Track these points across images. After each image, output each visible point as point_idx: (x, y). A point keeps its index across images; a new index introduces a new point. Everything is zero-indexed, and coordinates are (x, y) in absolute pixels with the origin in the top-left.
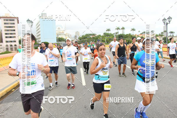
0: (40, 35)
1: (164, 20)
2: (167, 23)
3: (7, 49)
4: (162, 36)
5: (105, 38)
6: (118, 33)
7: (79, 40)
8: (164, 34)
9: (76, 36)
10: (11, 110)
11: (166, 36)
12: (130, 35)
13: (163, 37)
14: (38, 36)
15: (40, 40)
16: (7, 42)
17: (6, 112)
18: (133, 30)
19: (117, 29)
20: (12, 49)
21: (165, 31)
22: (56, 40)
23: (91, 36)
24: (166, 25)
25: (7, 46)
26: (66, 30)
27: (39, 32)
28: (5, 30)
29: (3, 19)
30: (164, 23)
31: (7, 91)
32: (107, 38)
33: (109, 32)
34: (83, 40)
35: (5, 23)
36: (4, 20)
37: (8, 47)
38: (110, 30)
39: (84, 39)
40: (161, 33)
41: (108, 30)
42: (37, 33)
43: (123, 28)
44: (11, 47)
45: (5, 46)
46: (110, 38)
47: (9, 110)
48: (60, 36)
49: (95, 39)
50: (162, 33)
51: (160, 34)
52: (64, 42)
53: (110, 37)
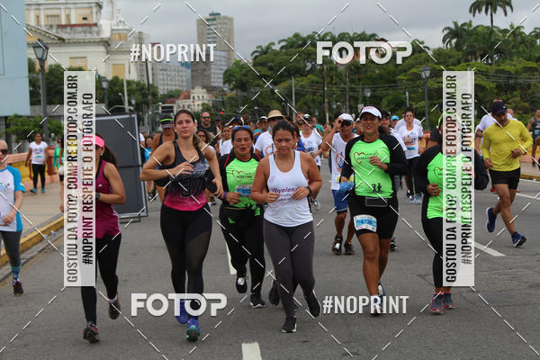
7: (226, 88)
22: (25, 89)
39: (276, 82)
46: (509, 75)
48: (60, 58)
49: (374, 82)
53: (507, 67)
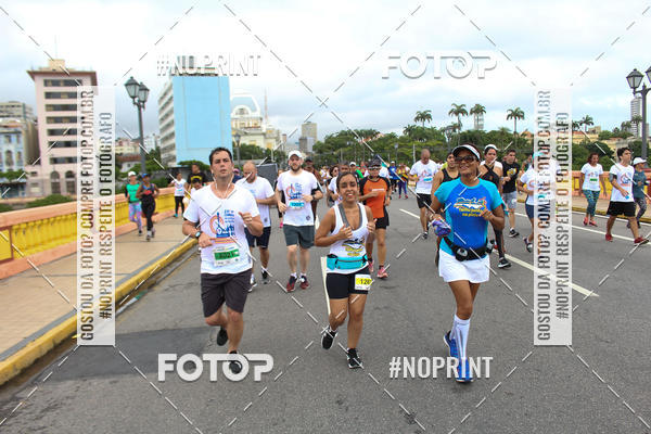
0: (172, 135)
1: (634, 76)
2: (644, 86)
3: (56, 187)
4: (624, 136)
5: (411, 147)
6: (459, 126)
7: (314, 152)
8: (633, 130)
9: (303, 140)
10: (69, 410)
11: (641, 135)
12: (503, 132)
13: (630, 140)
14: (166, 138)
15: (174, 153)
16: (55, 161)
17: (51, 415)
18: (517, 115)
19: (457, 113)
20: (72, 187)
21: (636, 120)
23: (361, 141)
24: (640, 95)
25: (55, 175)
26: (266, 117)
27: (169, 125)
28: (50, 120)
29: (40, 80)
30: (634, 88)
31: (53, 340)
32: (420, 146)
33: (427, 125)
34: (330, 152)
35: (48, 95)
36: (46, 83)
37: (57, 180)
38: (429, 117)
39: (335, 150)
40: (623, 125)
41: (424, 116)
42: (163, 130)
43: (478, 110)
44: (71, 180)
45: (48, 177)
46: (431, 147)
47: (64, 408)
48: (245, 141)
50: (626, 126)
51: (616, 130)
53: (430, 143)
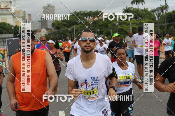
5: (129, 25)
7: (53, 29)
23: (89, 19)
32: (136, 24)
34: (66, 29)
39: (69, 27)
49: (100, 26)
52: (11, 35)
